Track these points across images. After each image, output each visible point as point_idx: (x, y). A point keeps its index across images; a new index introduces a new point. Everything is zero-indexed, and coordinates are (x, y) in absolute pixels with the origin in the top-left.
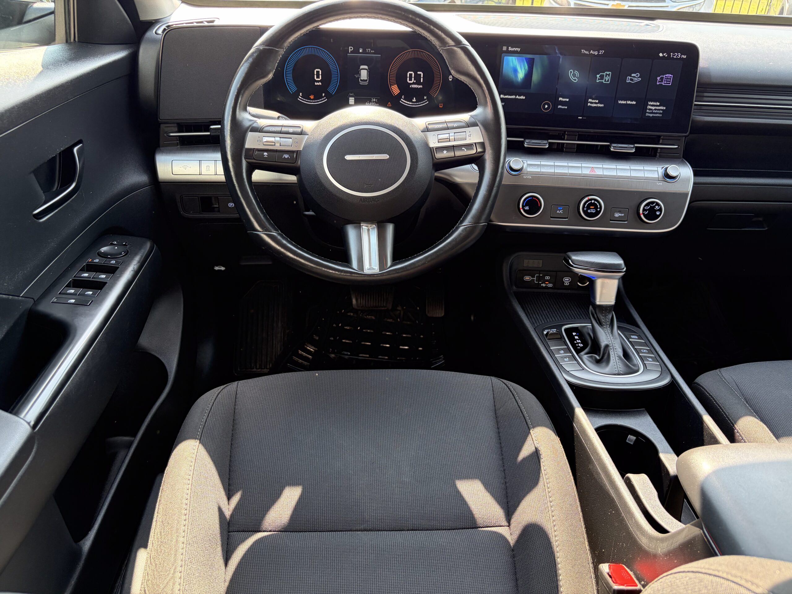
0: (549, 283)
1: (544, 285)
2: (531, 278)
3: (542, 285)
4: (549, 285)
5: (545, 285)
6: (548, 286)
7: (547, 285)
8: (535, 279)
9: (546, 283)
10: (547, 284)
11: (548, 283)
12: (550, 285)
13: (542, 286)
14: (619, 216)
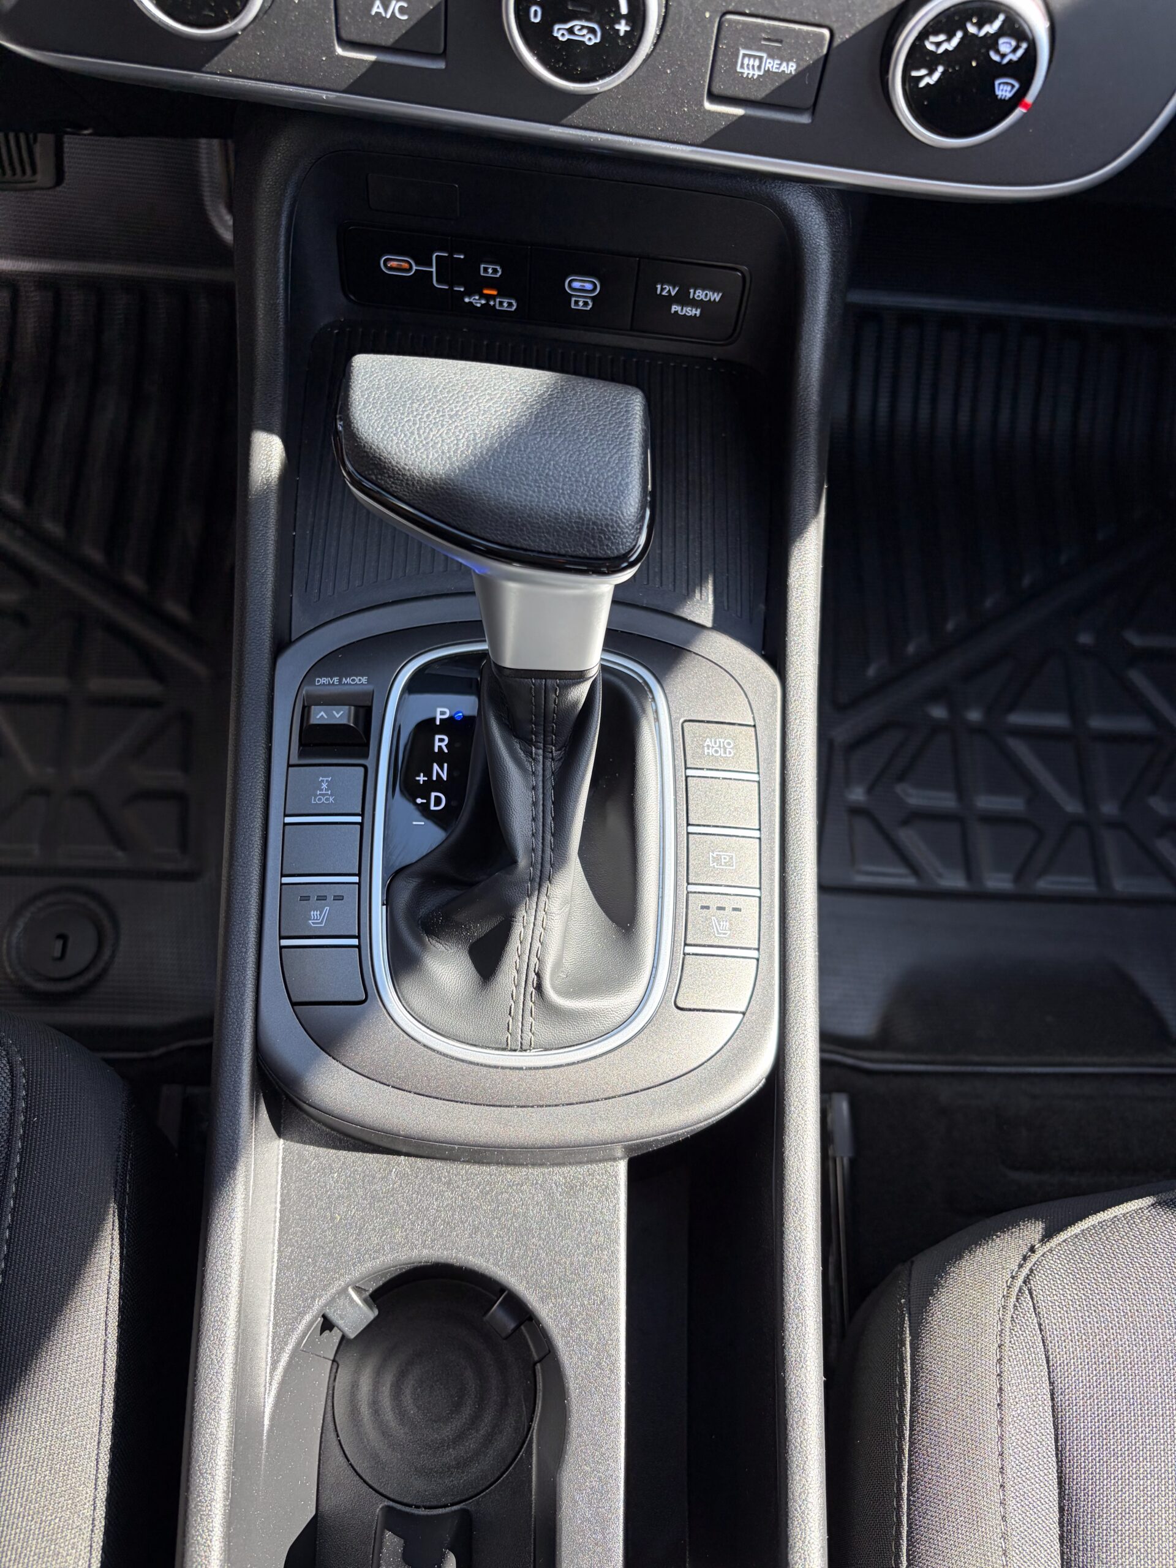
0: (500, 295)
1: (477, 301)
2: (415, 268)
3: (467, 300)
4: (501, 303)
5: (483, 302)
6: (497, 307)
7: (492, 303)
8: (434, 269)
9: (486, 292)
10: (493, 297)
11: (494, 293)
12: (507, 304)
13: (470, 303)
14: (768, 72)
